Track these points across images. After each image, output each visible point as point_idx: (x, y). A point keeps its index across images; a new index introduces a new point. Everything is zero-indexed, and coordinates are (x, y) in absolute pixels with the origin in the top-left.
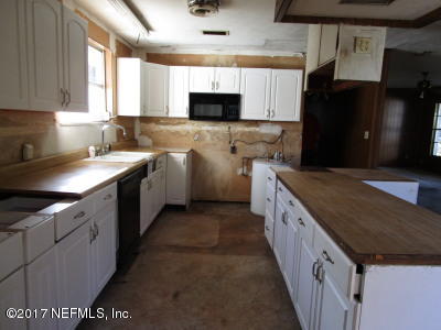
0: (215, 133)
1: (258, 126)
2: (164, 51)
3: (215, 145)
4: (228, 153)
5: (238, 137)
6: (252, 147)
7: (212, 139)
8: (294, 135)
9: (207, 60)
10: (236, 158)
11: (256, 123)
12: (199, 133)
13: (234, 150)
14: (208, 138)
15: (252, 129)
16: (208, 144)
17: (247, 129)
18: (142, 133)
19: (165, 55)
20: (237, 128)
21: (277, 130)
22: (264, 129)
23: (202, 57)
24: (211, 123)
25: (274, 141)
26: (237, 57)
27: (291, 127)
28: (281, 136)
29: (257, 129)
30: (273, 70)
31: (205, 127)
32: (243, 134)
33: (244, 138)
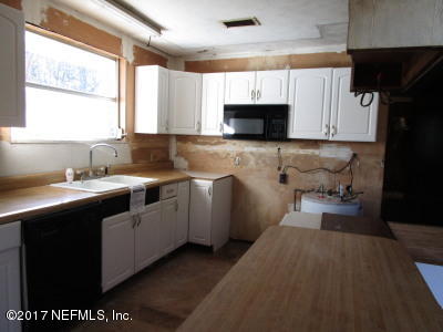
0: (261, 155)
1: (318, 148)
2: (204, 58)
3: (260, 170)
4: (276, 182)
5: (291, 162)
6: (310, 176)
7: (257, 164)
8: (371, 161)
9: (252, 64)
10: (287, 190)
11: (315, 143)
12: (241, 154)
13: (284, 179)
14: (252, 162)
15: (309, 151)
16: (251, 170)
17: (302, 152)
18: (178, 154)
19: (205, 62)
20: (289, 151)
21: (345, 154)
22: (325, 152)
23: (246, 60)
24: (255, 143)
25: (340, 169)
26: (290, 56)
27: (367, 150)
28: (350, 163)
29: (317, 152)
30: (335, 70)
31: (248, 148)
32: (297, 157)
33: (299, 164)
